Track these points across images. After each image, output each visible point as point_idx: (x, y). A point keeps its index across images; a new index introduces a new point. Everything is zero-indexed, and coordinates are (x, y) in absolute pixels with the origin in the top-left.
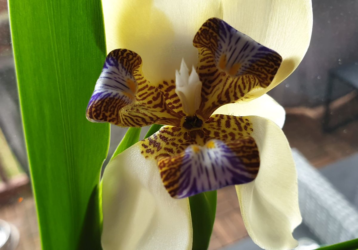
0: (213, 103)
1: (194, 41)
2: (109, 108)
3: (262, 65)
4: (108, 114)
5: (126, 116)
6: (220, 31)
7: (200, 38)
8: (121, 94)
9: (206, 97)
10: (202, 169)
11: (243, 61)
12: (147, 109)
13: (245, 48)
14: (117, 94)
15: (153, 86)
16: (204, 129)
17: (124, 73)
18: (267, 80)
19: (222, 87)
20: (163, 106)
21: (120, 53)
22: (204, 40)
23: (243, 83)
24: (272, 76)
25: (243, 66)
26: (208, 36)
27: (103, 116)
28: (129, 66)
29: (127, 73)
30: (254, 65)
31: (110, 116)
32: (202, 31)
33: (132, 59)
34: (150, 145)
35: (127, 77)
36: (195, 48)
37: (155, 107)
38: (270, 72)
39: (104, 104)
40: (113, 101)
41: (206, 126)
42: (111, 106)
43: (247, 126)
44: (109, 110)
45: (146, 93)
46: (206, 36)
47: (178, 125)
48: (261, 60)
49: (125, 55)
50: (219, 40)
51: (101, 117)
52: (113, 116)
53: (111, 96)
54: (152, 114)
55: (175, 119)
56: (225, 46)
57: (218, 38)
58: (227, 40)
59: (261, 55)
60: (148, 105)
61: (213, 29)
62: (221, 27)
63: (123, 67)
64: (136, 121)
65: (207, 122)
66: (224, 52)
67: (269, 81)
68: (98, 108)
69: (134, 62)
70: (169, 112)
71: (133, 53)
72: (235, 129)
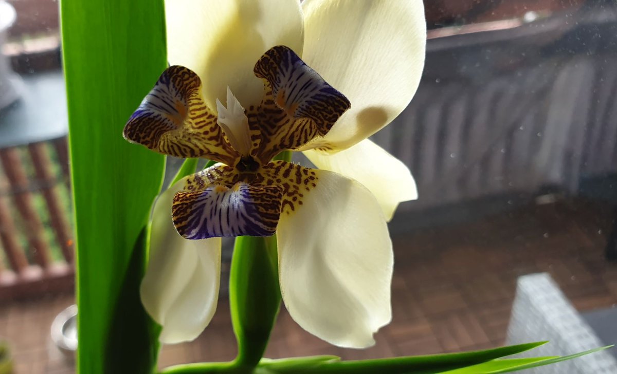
0: (275, 146)
1: (255, 71)
2: (145, 129)
3: (319, 109)
4: (142, 135)
5: (173, 143)
6: (282, 63)
7: (260, 67)
8: (164, 115)
9: (268, 137)
10: (215, 211)
11: (301, 101)
12: (200, 140)
13: (306, 86)
14: (158, 116)
15: (213, 115)
16: (259, 175)
17: (174, 92)
18: (323, 128)
19: (289, 129)
20: (219, 140)
21: (175, 70)
22: (263, 70)
23: (311, 127)
24: (329, 123)
25: (299, 107)
26: (267, 67)
27: (136, 136)
28: (182, 86)
29: (177, 94)
30: (311, 107)
31: (144, 138)
32: (262, 59)
33: (188, 79)
34: (194, 181)
35: (176, 99)
36: (256, 77)
37: (211, 139)
38: (327, 118)
39: (141, 123)
40: (152, 122)
41: (262, 171)
42: (148, 126)
43: (309, 179)
44: (144, 131)
45: (204, 121)
46: (266, 66)
47: (231, 165)
48: (320, 102)
49: (180, 73)
50: (278, 73)
51: (134, 137)
52: (148, 139)
53: (152, 116)
54: (204, 146)
55: (230, 158)
56: (284, 81)
57: (278, 70)
58: (288, 74)
59: (321, 98)
60: (203, 136)
61: (275, 59)
62: (284, 58)
63: (174, 86)
64: (183, 151)
65: (264, 167)
66: (282, 88)
67: (325, 128)
68: (134, 127)
69: (190, 83)
70: (224, 148)
71: (191, 72)
72: (292, 180)
